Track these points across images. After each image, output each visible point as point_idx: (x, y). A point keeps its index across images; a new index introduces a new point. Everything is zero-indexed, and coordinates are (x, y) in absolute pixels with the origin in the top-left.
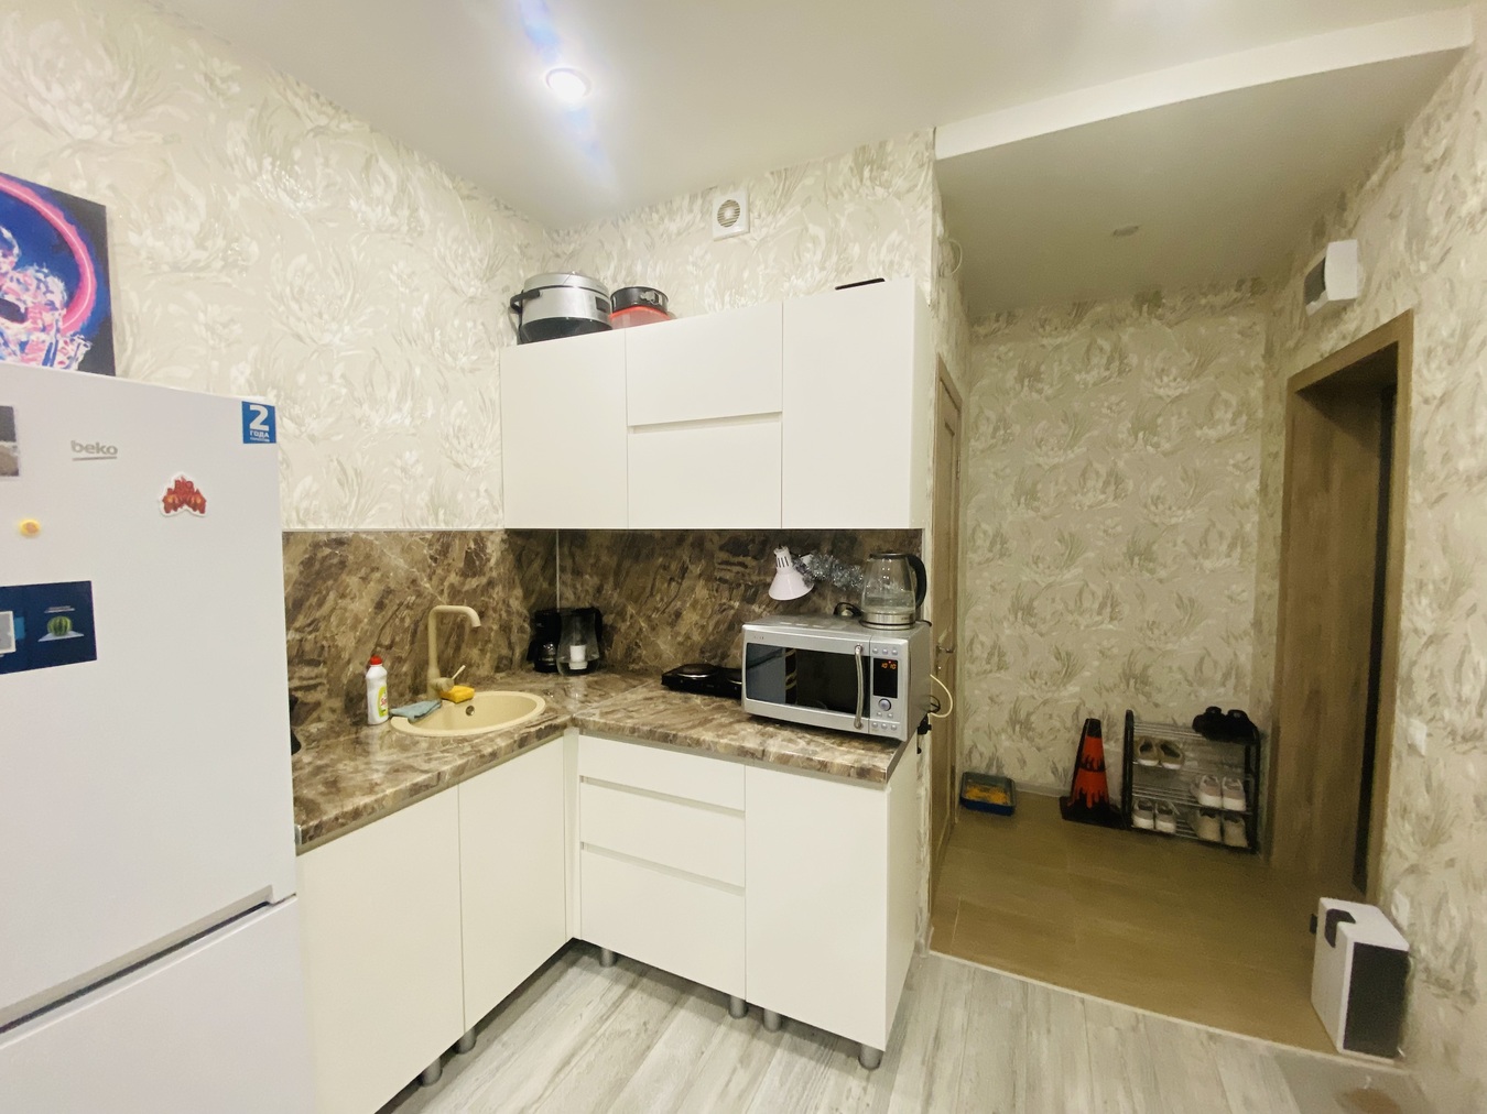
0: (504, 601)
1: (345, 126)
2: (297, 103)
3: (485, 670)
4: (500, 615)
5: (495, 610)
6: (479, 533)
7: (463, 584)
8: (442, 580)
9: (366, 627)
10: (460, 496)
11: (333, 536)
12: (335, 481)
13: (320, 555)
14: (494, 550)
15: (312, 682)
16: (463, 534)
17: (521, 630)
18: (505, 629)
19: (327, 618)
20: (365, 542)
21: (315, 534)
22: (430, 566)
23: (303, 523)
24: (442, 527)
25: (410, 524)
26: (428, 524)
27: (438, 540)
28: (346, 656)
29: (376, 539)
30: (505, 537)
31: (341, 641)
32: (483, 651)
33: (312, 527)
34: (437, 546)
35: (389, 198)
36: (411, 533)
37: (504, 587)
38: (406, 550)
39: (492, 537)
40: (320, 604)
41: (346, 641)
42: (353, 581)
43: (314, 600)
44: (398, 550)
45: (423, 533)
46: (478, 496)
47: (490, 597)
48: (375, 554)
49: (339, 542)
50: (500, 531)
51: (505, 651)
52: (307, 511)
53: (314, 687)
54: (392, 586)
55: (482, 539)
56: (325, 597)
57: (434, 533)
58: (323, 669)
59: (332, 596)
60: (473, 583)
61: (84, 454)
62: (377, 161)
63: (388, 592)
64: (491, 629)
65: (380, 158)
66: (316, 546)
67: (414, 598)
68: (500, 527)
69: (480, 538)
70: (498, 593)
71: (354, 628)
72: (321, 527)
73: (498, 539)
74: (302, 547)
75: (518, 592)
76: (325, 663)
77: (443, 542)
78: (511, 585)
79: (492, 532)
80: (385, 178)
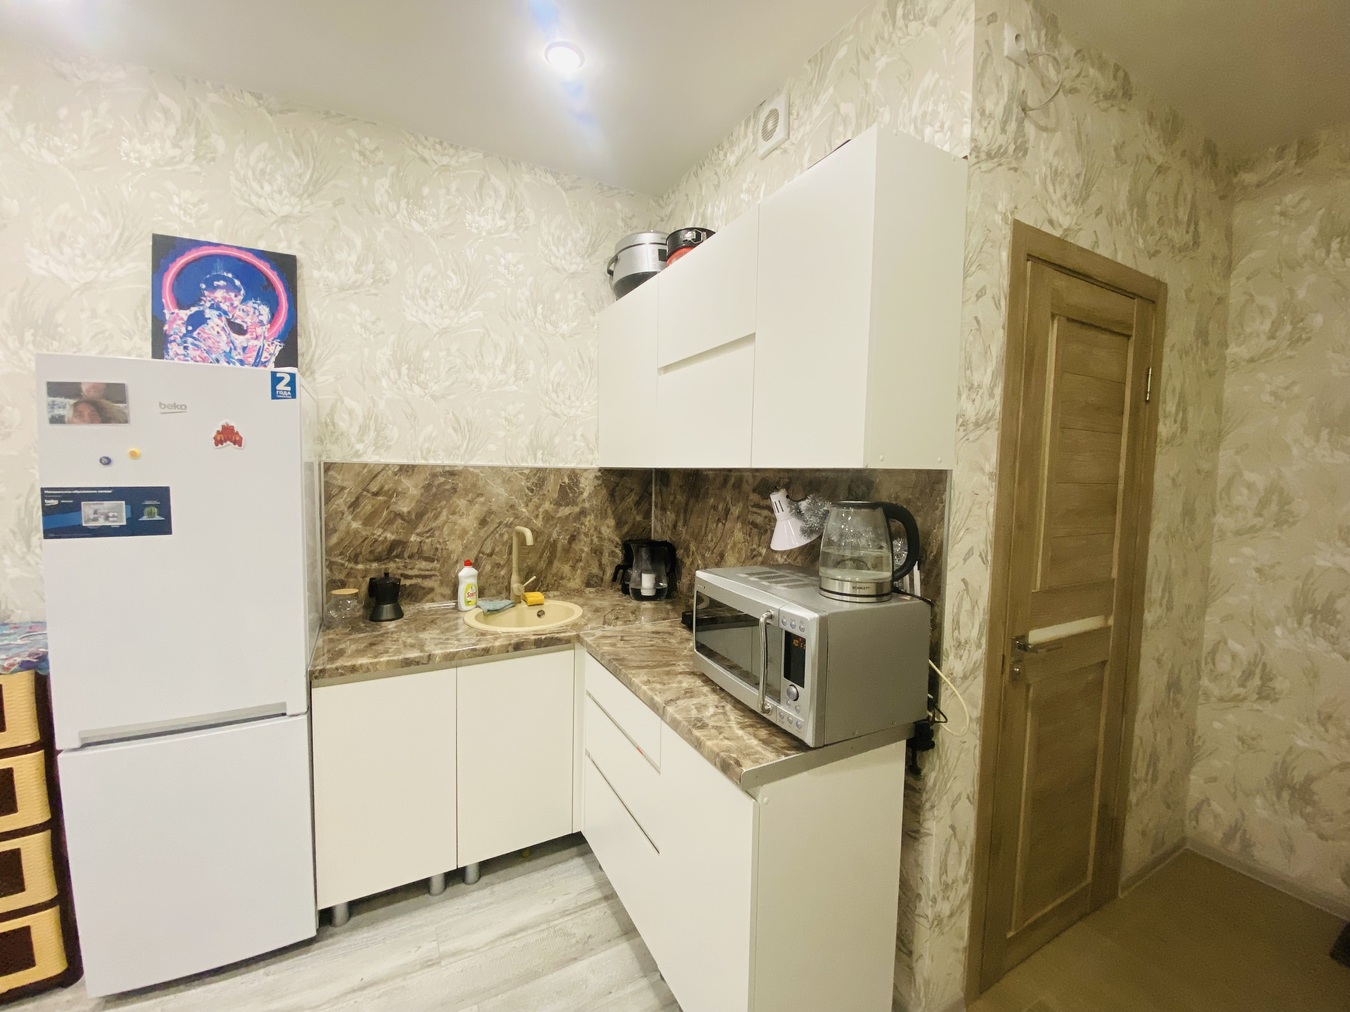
0: (596, 529)
1: (465, 159)
2: (427, 154)
3: (576, 582)
4: (592, 540)
5: (586, 535)
6: (573, 471)
7: (557, 511)
8: (537, 507)
9: (471, 538)
10: (557, 440)
11: (447, 469)
12: (451, 431)
13: (436, 483)
14: (587, 485)
15: (427, 573)
16: (558, 471)
17: (613, 554)
18: (597, 552)
19: (440, 528)
20: (472, 473)
21: (433, 467)
22: (526, 495)
23: (426, 459)
24: (540, 464)
25: (512, 462)
26: (527, 462)
27: (535, 475)
28: (454, 557)
29: (482, 472)
30: (599, 474)
31: (451, 546)
32: (573, 568)
33: (432, 462)
34: (534, 480)
35: (499, 206)
36: (512, 469)
37: (596, 516)
38: (507, 481)
39: (585, 474)
40: (436, 517)
41: (455, 546)
42: (462, 503)
43: (430, 515)
44: (499, 481)
45: (522, 468)
46: (575, 439)
47: (583, 524)
48: (481, 483)
49: (452, 473)
50: (593, 469)
51: (595, 570)
52: (429, 451)
53: (430, 576)
54: (494, 508)
55: (576, 476)
56: (440, 513)
57: (532, 469)
58: (435, 564)
59: (445, 513)
60: (565, 511)
61: (167, 410)
62: (489, 179)
63: (490, 512)
64: (582, 551)
65: (492, 176)
66: (434, 476)
67: (512, 519)
68: (594, 466)
69: (574, 475)
70: (589, 521)
71: (461, 537)
72: (439, 462)
73: (592, 476)
74: (423, 476)
75: (611, 522)
76: (438, 561)
77: (540, 477)
78: (603, 515)
79: (586, 470)
80: (496, 191)
